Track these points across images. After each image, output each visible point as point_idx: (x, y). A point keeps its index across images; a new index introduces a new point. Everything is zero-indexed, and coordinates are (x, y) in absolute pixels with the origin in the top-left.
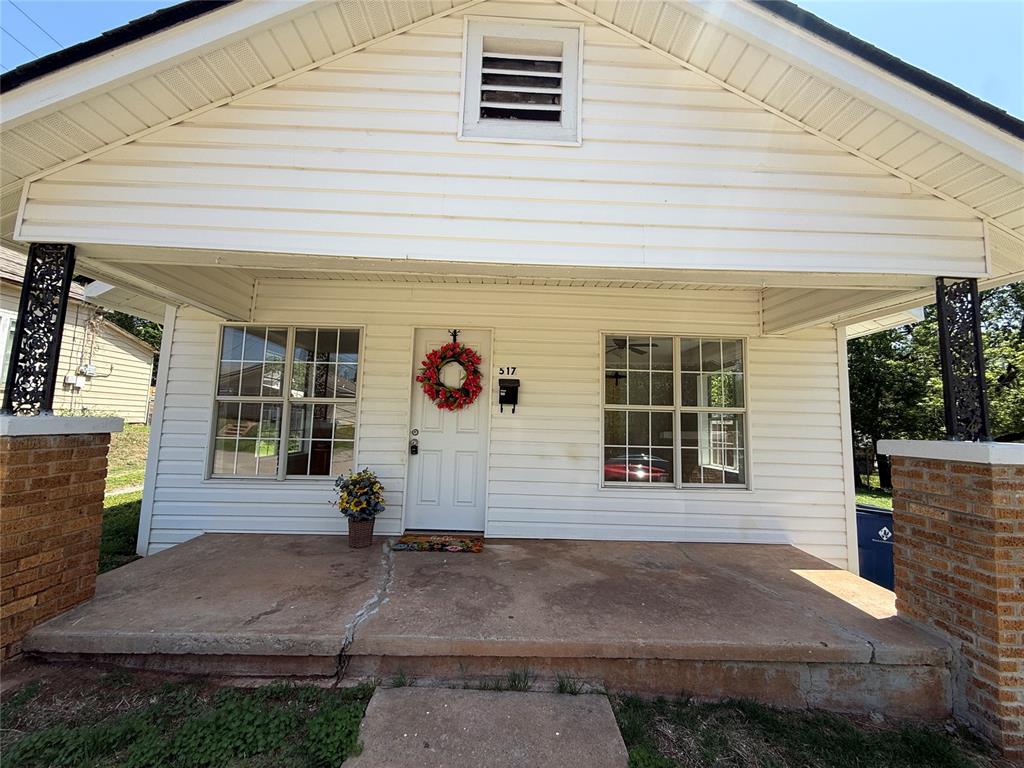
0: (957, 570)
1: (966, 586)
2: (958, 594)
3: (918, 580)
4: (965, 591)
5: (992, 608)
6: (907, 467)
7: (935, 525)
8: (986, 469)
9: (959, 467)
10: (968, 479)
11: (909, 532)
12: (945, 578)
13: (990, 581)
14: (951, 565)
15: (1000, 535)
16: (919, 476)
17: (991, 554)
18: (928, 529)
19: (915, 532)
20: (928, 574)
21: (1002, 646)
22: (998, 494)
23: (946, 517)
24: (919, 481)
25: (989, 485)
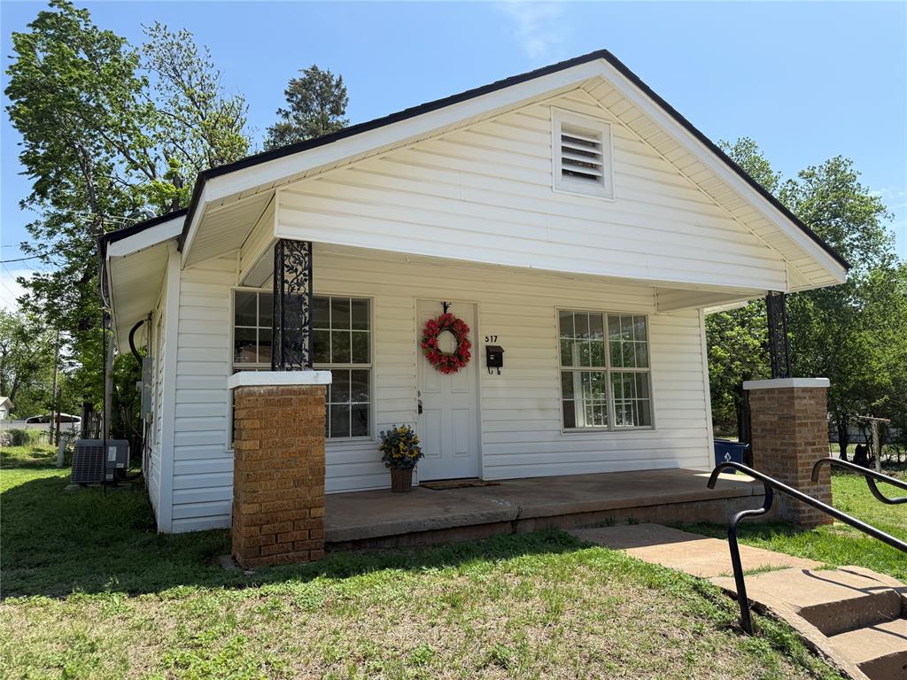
0: (782, 444)
1: (784, 451)
2: (782, 457)
3: (764, 456)
4: (784, 454)
5: (795, 458)
6: (758, 395)
7: (772, 423)
8: (791, 390)
9: (781, 391)
10: (785, 396)
11: (759, 431)
12: (777, 450)
13: (795, 445)
14: (778, 443)
15: (798, 422)
16: (763, 399)
17: (794, 431)
18: (768, 427)
19: (762, 430)
20: (769, 451)
21: (800, 474)
22: (796, 402)
23: (776, 419)
24: (763, 402)
25: (793, 398)
